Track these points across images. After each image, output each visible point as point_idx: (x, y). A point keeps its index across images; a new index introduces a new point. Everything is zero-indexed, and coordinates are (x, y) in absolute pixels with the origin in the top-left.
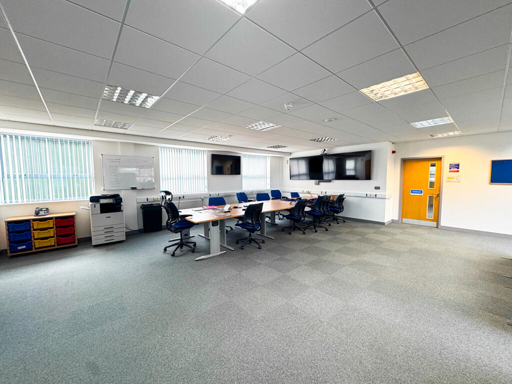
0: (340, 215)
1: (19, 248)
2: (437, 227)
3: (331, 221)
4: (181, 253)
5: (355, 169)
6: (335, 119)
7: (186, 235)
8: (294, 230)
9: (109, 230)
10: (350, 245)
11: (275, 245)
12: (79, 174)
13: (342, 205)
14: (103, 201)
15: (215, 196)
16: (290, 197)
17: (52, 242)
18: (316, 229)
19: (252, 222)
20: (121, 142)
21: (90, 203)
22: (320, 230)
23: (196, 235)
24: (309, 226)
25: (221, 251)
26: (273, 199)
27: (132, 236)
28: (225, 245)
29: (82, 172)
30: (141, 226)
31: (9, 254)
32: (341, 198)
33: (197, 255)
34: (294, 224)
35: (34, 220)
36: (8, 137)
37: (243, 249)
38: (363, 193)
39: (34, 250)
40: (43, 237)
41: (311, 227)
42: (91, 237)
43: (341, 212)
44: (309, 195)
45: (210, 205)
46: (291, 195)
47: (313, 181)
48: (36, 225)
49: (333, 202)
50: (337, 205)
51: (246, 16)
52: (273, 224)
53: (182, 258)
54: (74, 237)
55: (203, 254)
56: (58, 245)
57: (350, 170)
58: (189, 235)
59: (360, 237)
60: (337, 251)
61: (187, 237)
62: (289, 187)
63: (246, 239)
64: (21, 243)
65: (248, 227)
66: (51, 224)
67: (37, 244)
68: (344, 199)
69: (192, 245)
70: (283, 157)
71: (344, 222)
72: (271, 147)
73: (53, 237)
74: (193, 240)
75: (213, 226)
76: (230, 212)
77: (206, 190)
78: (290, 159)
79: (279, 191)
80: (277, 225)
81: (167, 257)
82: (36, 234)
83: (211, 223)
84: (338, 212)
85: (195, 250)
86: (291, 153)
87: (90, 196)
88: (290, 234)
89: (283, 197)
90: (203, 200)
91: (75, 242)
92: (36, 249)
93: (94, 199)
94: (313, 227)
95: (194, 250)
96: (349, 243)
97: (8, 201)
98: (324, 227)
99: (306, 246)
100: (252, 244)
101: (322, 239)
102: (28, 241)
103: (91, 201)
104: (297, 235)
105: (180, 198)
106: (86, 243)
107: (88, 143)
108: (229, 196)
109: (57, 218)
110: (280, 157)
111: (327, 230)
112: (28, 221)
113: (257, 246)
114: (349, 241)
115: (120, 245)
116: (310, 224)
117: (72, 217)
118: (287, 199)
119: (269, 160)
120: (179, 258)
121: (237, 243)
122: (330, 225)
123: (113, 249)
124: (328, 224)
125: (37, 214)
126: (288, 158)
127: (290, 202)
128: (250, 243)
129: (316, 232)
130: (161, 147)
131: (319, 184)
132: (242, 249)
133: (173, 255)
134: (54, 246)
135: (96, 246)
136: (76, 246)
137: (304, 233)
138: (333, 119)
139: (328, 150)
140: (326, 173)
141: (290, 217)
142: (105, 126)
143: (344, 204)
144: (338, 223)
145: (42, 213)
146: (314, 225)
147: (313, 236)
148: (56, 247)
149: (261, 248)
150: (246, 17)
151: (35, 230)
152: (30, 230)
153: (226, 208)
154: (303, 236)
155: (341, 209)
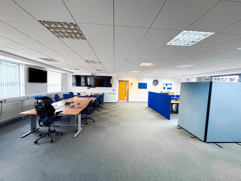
2: (128, 102)
38: (109, 92)
44: (85, 94)
46: (78, 94)
47: (87, 87)
76: (74, 106)
78: (72, 75)
79: (72, 92)
90: (22, 102)
105: (2, 101)
110: (65, 74)
111: (104, 108)
119: (60, 75)
137: (99, 111)
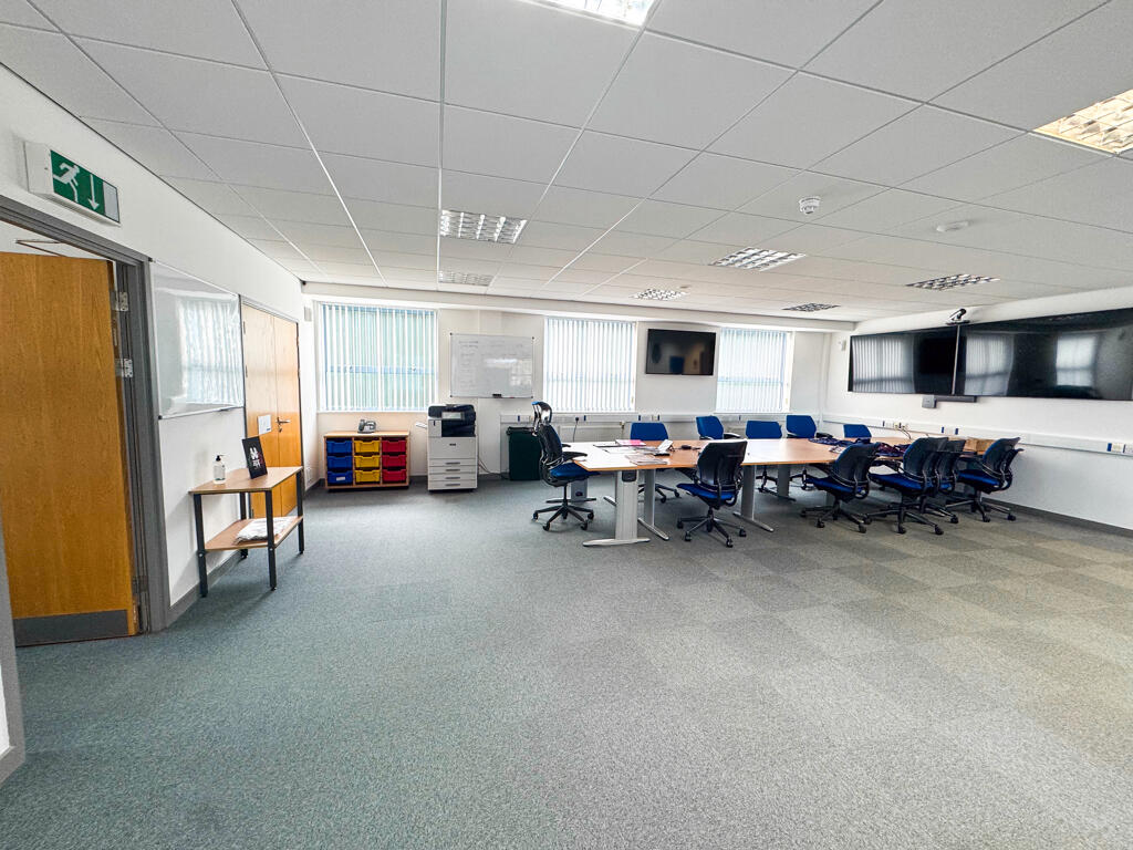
0: (995, 496)
1: (338, 479)
3: (962, 511)
4: (564, 527)
5: (1094, 368)
6: (971, 222)
7: (580, 494)
8: (835, 519)
9: (453, 466)
10: (1007, 585)
11: (769, 544)
12: (418, 368)
13: (1007, 470)
14: (448, 416)
15: (650, 421)
16: (840, 435)
17: (376, 476)
18: (904, 525)
19: (716, 482)
20: (482, 311)
21: (429, 418)
22: (914, 529)
23: (599, 498)
24: (885, 516)
25: (638, 536)
26: (790, 437)
27: (488, 483)
28: (652, 527)
29: (421, 365)
30: (506, 468)
31: (327, 487)
32: (1004, 452)
33: (590, 535)
34: (837, 503)
35: (357, 438)
36: (334, 308)
37: (689, 540)
38: (1099, 440)
39: (355, 486)
40: (367, 467)
41: (890, 517)
42: (426, 477)
43: (1000, 489)
44: (899, 435)
45: (632, 438)
46: (845, 431)
47: (920, 398)
48: (359, 447)
49: (973, 459)
50: (989, 469)
51: (648, 26)
52: (783, 497)
53: (561, 537)
54: (405, 473)
55: (602, 536)
56: (384, 482)
57: (1074, 370)
58: (586, 495)
59: (1053, 569)
60: (954, 592)
61: (580, 498)
62: (842, 410)
63: (698, 520)
64: (341, 471)
65: (703, 494)
66: (376, 447)
67: (360, 476)
68: (1016, 452)
69: (585, 516)
70: (831, 334)
71: (1011, 518)
72: (794, 309)
73: (378, 468)
74: (590, 505)
75: (624, 480)
76: (668, 455)
77: (632, 406)
78: (852, 337)
79: (809, 418)
80: (794, 500)
81: (537, 529)
82: (358, 461)
83: (620, 474)
84: (990, 489)
85: (589, 526)
86: (855, 323)
87: (431, 405)
88: (820, 525)
89: (820, 435)
90: (623, 427)
91: (404, 482)
92: (357, 483)
93: (435, 412)
94: (895, 517)
95: (586, 524)
96: (1006, 577)
97: (330, 406)
98: (931, 524)
99: (856, 563)
100: (712, 534)
101: (913, 553)
102: (347, 470)
103: (430, 415)
104: (842, 531)
105: (577, 419)
106: (419, 484)
107: (432, 314)
108: (677, 422)
109: (384, 438)
110: (824, 334)
111: (939, 532)
112: (349, 439)
113: (724, 540)
114: (1005, 573)
115: (466, 495)
116: (889, 508)
117: (404, 438)
118: (828, 439)
119: (790, 342)
120: (556, 535)
121: (680, 526)
122: (955, 521)
123: (455, 501)
124: (949, 519)
125: (361, 429)
126: (846, 335)
127: (830, 447)
128: (709, 530)
129: (902, 531)
130: (549, 318)
131: (935, 407)
132: (687, 540)
133: (547, 528)
134: (378, 483)
135: (434, 492)
136: (406, 488)
137: (862, 531)
138: (966, 224)
139: (976, 312)
140: (973, 377)
141: (825, 484)
142: (453, 282)
143: (1013, 467)
144: (986, 520)
145: (367, 428)
146: (899, 514)
147: (890, 541)
148: (381, 485)
149: (731, 546)
150: (650, 30)
151: (357, 454)
152: (351, 454)
153: (663, 447)
154: (858, 537)
155: (1004, 479)
